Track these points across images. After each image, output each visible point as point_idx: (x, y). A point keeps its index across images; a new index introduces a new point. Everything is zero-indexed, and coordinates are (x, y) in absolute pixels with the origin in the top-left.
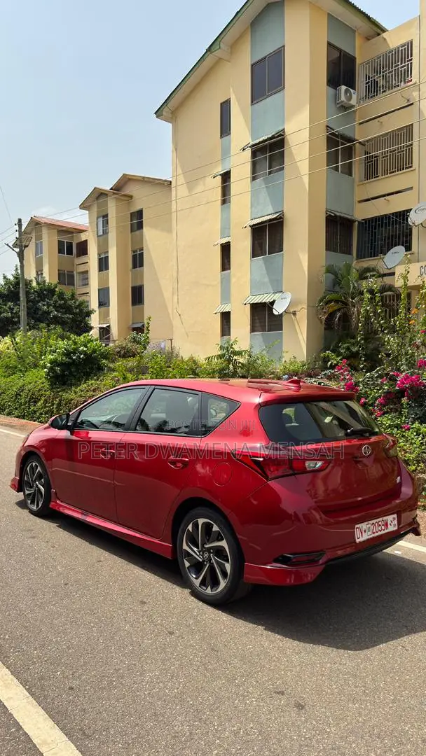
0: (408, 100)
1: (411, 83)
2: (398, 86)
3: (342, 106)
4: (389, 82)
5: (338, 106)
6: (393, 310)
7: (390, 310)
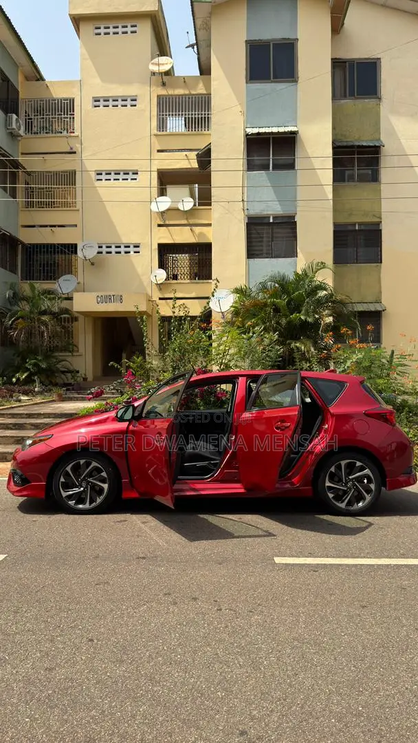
0: (71, 149)
1: (72, 134)
2: (61, 133)
3: (11, 133)
4: (52, 126)
5: (8, 131)
6: (69, 331)
7: (65, 332)
